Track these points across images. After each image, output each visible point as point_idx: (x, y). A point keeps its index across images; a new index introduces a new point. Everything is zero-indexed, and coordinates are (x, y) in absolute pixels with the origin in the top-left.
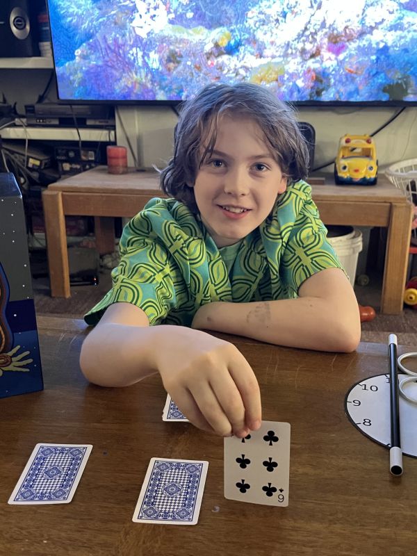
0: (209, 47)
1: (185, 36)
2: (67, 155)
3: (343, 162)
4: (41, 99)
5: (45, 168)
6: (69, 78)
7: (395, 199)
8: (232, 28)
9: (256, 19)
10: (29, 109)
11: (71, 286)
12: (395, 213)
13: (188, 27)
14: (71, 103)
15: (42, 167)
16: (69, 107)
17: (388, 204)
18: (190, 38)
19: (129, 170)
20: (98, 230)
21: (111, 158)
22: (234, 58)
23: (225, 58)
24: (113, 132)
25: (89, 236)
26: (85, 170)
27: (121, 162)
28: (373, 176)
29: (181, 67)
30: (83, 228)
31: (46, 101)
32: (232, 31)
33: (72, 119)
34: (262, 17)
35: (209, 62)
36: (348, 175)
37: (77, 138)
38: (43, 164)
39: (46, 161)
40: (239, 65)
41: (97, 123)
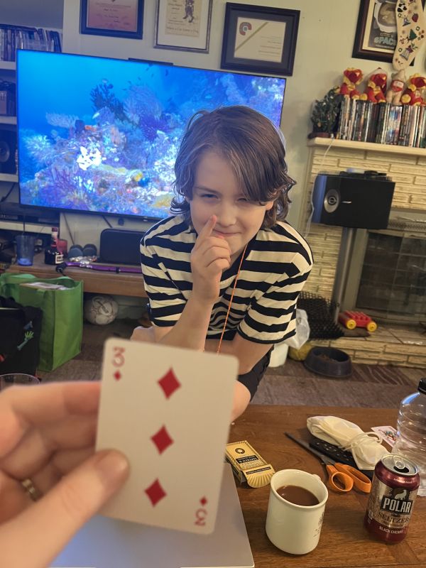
1: (113, 172)
4: (4, 200)
8: (145, 170)
9: (160, 167)
13: (115, 167)
16: (27, 209)
23: (138, 188)
29: (108, 191)
32: (144, 172)
34: (164, 166)
35: (128, 190)
40: (148, 194)
41: (46, 221)
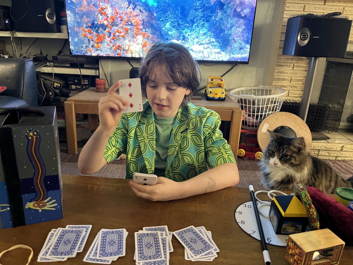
2: (74, 81)
3: (210, 90)
7: (234, 108)
10: (54, 58)
11: (78, 147)
14: (77, 56)
15: (61, 87)
17: (231, 111)
19: (106, 90)
20: (89, 119)
21: (98, 84)
24: (98, 71)
25: (85, 121)
27: (102, 87)
28: (224, 97)
31: (62, 54)
33: (77, 64)
36: (212, 96)
37: (79, 73)
39: (63, 84)
41: (90, 66)
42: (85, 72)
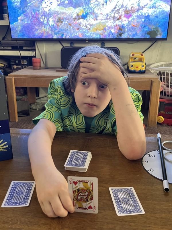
0: (75, 16)
1: (64, 11)
2: (15, 62)
3: (131, 64)
4: (4, 39)
5: (6, 68)
6: (15, 29)
7: (154, 79)
8: (84, 7)
9: (94, 4)
11: (18, 117)
12: (154, 85)
13: (66, 7)
14: (17, 40)
15: (5, 67)
16: (16, 41)
17: (151, 81)
18: (67, 12)
19: (42, 68)
20: (29, 93)
21: (34, 63)
22: (85, 20)
23: (81, 20)
24: (34, 52)
25: (25, 96)
26: (23, 68)
27: (38, 64)
28: (144, 69)
29: (63, 24)
30: (22, 93)
31: (6, 39)
32: (84, 9)
33: (17, 46)
34: (97, 3)
35: (75, 22)
36: (134, 69)
37: (19, 55)
38: (5, 66)
39: (7, 65)
40: (87, 23)
41: (28, 48)
42: (24, 53)
